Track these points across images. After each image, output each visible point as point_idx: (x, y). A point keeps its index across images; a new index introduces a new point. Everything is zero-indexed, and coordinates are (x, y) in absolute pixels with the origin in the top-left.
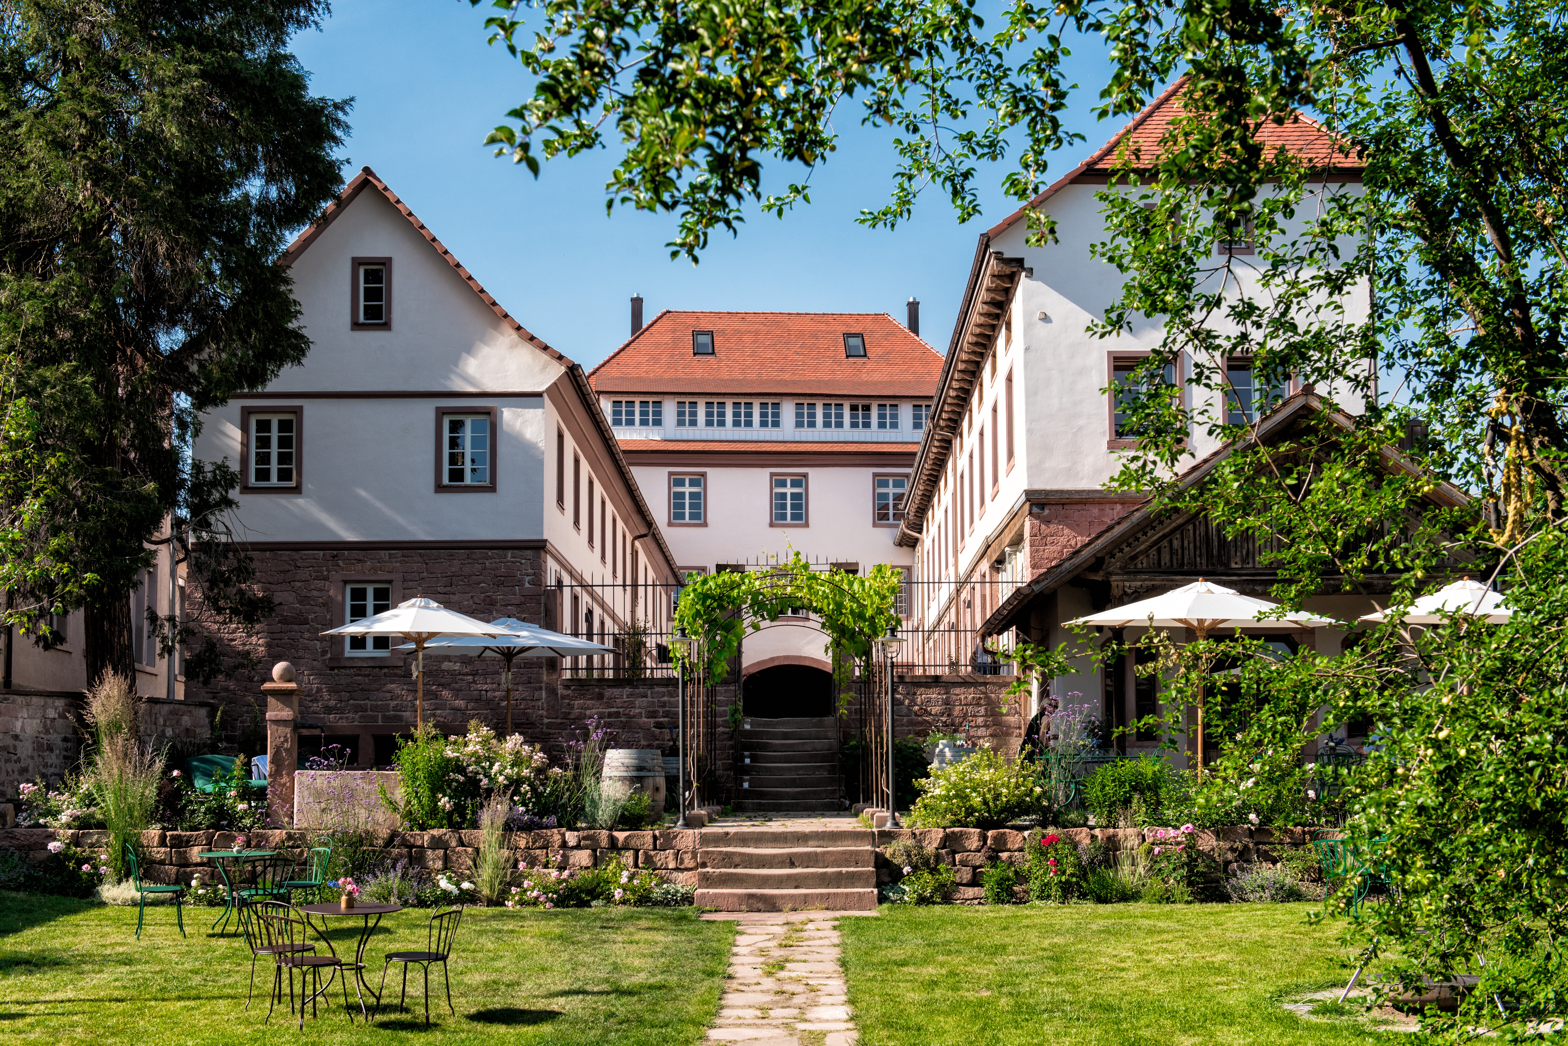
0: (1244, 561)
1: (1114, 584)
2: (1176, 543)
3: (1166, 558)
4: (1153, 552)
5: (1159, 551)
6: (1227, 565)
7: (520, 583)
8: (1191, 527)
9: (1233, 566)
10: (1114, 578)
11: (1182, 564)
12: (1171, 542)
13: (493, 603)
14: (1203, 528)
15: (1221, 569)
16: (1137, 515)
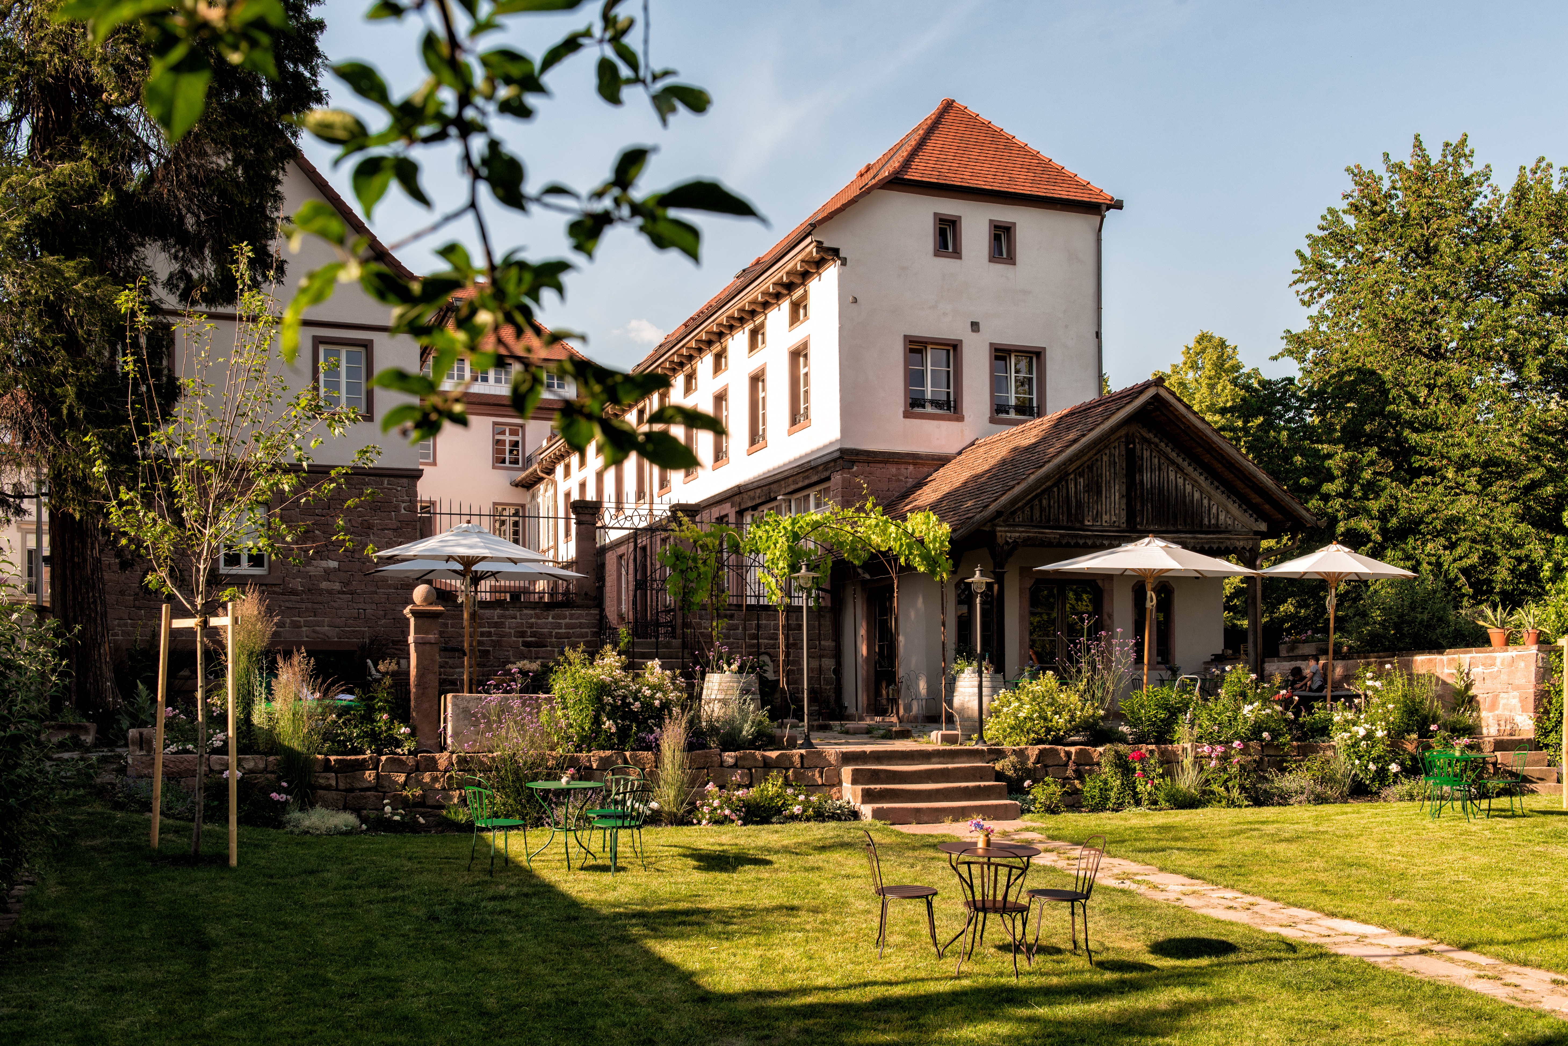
0: (1095, 519)
1: (999, 534)
2: (1044, 502)
3: (1037, 514)
4: (1027, 509)
5: (1032, 508)
6: (1082, 522)
7: (397, 509)
8: (1055, 489)
9: (1087, 523)
10: (998, 529)
11: (1049, 521)
12: (1040, 502)
13: (370, 527)
14: (1064, 491)
15: (1078, 525)
16: (1032, 477)
